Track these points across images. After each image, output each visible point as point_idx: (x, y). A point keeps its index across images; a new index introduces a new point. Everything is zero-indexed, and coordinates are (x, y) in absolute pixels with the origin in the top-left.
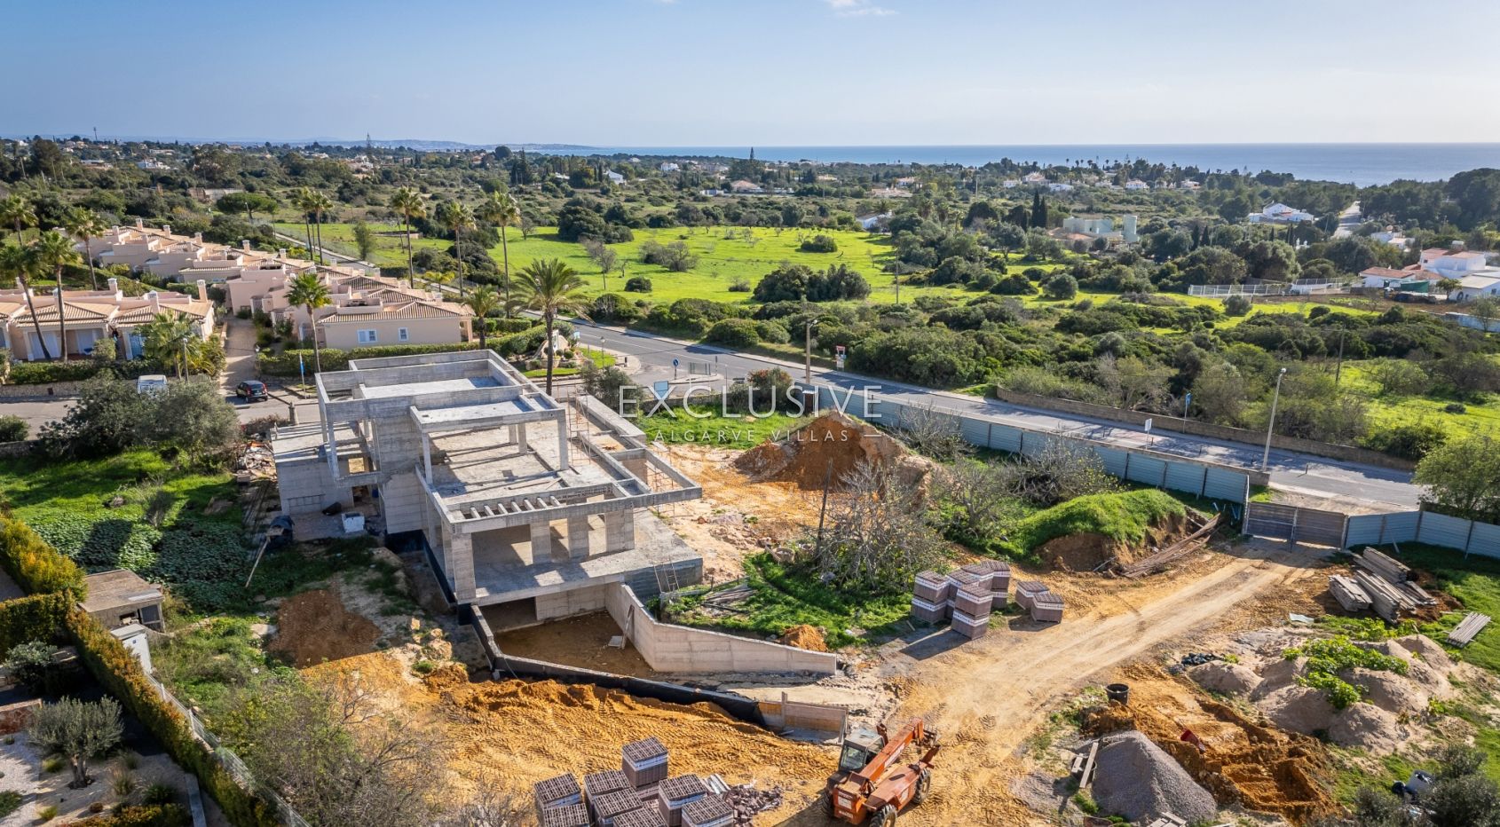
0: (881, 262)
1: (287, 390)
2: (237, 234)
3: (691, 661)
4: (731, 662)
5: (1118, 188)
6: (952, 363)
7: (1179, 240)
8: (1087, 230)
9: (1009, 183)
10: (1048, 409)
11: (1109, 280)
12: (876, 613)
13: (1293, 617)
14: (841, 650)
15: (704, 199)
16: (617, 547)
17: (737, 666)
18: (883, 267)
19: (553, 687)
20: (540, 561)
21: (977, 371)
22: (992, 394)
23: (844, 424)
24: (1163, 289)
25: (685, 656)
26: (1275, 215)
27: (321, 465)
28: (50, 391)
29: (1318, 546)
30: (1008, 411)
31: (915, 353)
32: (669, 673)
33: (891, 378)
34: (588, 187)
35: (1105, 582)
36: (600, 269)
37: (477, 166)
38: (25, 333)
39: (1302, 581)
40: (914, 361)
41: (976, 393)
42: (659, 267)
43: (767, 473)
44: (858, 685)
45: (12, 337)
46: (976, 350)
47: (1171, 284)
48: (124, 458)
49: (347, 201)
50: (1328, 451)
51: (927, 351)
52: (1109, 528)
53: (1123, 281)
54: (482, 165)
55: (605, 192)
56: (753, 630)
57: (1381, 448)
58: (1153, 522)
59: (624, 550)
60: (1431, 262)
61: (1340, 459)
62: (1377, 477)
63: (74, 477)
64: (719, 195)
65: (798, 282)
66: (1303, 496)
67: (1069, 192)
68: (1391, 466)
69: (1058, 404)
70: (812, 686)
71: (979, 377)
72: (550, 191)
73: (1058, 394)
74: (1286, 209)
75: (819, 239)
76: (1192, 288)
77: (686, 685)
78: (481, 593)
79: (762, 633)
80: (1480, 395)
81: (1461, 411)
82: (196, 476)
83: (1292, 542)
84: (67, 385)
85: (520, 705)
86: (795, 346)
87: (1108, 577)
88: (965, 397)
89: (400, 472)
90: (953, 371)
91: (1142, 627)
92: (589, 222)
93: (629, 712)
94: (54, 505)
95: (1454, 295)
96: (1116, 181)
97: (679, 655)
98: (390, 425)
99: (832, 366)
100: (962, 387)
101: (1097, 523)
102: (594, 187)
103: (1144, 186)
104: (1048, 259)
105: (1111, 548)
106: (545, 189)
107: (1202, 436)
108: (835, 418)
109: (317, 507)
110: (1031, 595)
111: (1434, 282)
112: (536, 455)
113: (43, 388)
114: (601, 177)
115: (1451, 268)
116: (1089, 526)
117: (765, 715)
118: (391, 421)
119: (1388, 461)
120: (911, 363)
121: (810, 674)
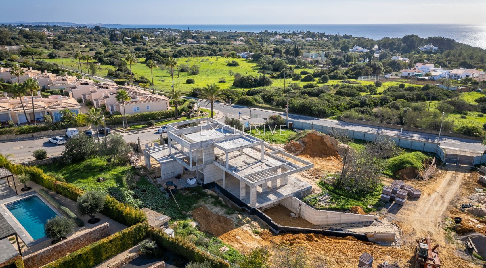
0: (257, 69)
1: (115, 130)
2: (50, 68)
3: (327, 221)
4: (340, 220)
5: (304, 40)
6: (324, 109)
7: (341, 60)
8: (310, 57)
9: (272, 39)
10: (359, 124)
11: (334, 75)
12: (370, 200)
13: (477, 190)
14: (370, 213)
15: (179, 46)
16: (284, 184)
17: (342, 222)
18: (257, 71)
19: (303, 236)
20: (265, 191)
21: (332, 112)
22: (339, 119)
23: (318, 135)
24: (350, 78)
25: (325, 220)
26: (357, 50)
27: (174, 162)
28: (33, 136)
29: (465, 166)
30: (348, 125)
31: (312, 107)
32: (319, 225)
33: (305, 115)
34: (138, 42)
35: (420, 182)
36: (169, 75)
37: (89, 33)
38: (17, 114)
39: (469, 177)
40: (313, 109)
41: (334, 119)
42: (187, 73)
43: (298, 152)
44: (384, 225)
45: (12, 116)
46: (329, 105)
47: (351, 76)
48: (87, 162)
49: (58, 49)
50: (447, 134)
51: (316, 106)
52: (415, 165)
53: (339, 76)
54: (91, 33)
55: (144, 44)
56: (341, 209)
57: (462, 133)
58: (423, 162)
59: (286, 185)
60: (419, 67)
61: (450, 136)
62: (464, 142)
63: (76, 171)
64: (183, 44)
65: (250, 81)
66: (451, 150)
67: (291, 42)
68: (465, 138)
69: (362, 122)
70: (371, 226)
71: (332, 114)
72: (126, 44)
73: (361, 119)
74: (359, 48)
75: (233, 62)
76: (359, 78)
77: (330, 229)
78: (257, 205)
79: (343, 210)
80: (465, 112)
81: (465, 118)
82: (119, 167)
83: (458, 165)
84: (38, 133)
85: (298, 243)
86: (267, 104)
87: (420, 181)
88: (331, 120)
89: (209, 164)
90: (325, 112)
91: (442, 197)
92: (157, 57)
93: (329, 242)
94: (80, 182)
95: (430, 77)
96: (303, 38)
97: (323, 219)
98: (207, 149)
99: (284, 111)
100: (328, 117)
101: (412, 164)
102: (140, 42)
103: (311, 39)
104: (303, 67)
105: (418, 172)
106: (124, 43)
107: (408, 131)
108: (315, 133)
109: (173, 176)
110: (410, 189)
111: (424, 74)
112: (246, 154)
113: (30, 135)
114: (142, 38)
115: (425, 69)
116: (410, 165)
117: (369, 238)
118: (207, 148)
119: (464, 136)
120: (312, 110)
121: (368, 222)
